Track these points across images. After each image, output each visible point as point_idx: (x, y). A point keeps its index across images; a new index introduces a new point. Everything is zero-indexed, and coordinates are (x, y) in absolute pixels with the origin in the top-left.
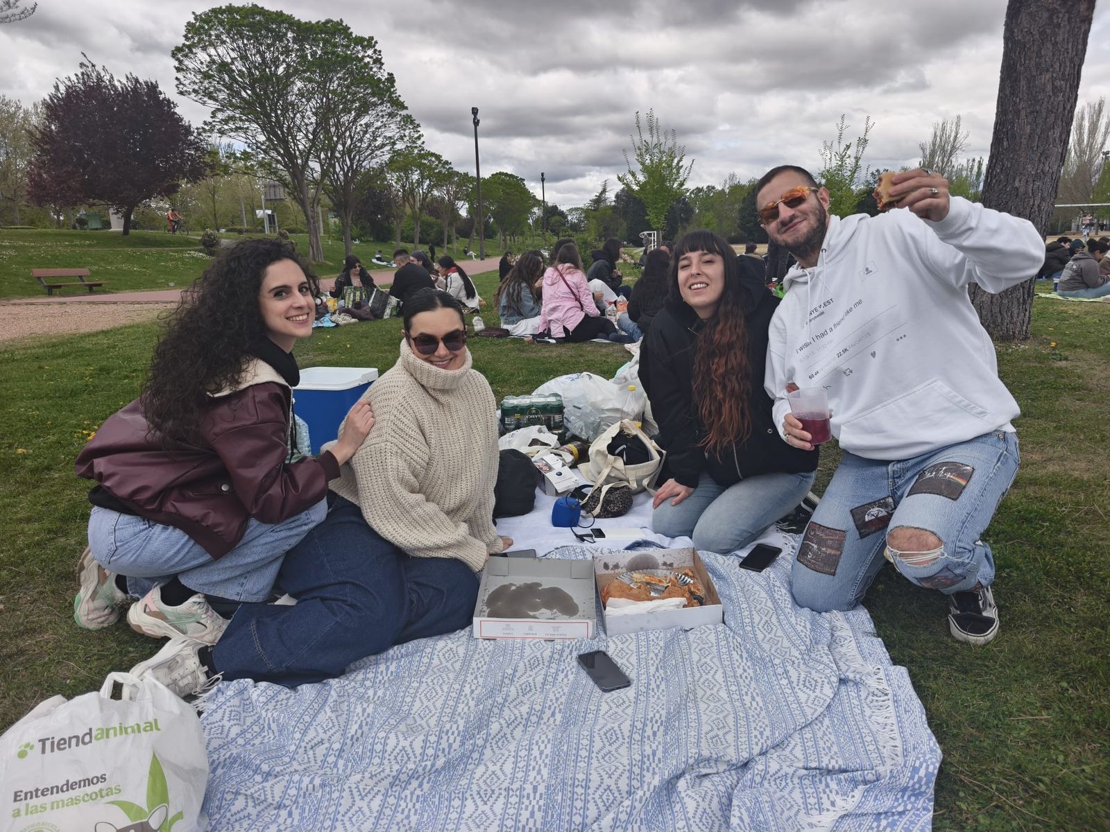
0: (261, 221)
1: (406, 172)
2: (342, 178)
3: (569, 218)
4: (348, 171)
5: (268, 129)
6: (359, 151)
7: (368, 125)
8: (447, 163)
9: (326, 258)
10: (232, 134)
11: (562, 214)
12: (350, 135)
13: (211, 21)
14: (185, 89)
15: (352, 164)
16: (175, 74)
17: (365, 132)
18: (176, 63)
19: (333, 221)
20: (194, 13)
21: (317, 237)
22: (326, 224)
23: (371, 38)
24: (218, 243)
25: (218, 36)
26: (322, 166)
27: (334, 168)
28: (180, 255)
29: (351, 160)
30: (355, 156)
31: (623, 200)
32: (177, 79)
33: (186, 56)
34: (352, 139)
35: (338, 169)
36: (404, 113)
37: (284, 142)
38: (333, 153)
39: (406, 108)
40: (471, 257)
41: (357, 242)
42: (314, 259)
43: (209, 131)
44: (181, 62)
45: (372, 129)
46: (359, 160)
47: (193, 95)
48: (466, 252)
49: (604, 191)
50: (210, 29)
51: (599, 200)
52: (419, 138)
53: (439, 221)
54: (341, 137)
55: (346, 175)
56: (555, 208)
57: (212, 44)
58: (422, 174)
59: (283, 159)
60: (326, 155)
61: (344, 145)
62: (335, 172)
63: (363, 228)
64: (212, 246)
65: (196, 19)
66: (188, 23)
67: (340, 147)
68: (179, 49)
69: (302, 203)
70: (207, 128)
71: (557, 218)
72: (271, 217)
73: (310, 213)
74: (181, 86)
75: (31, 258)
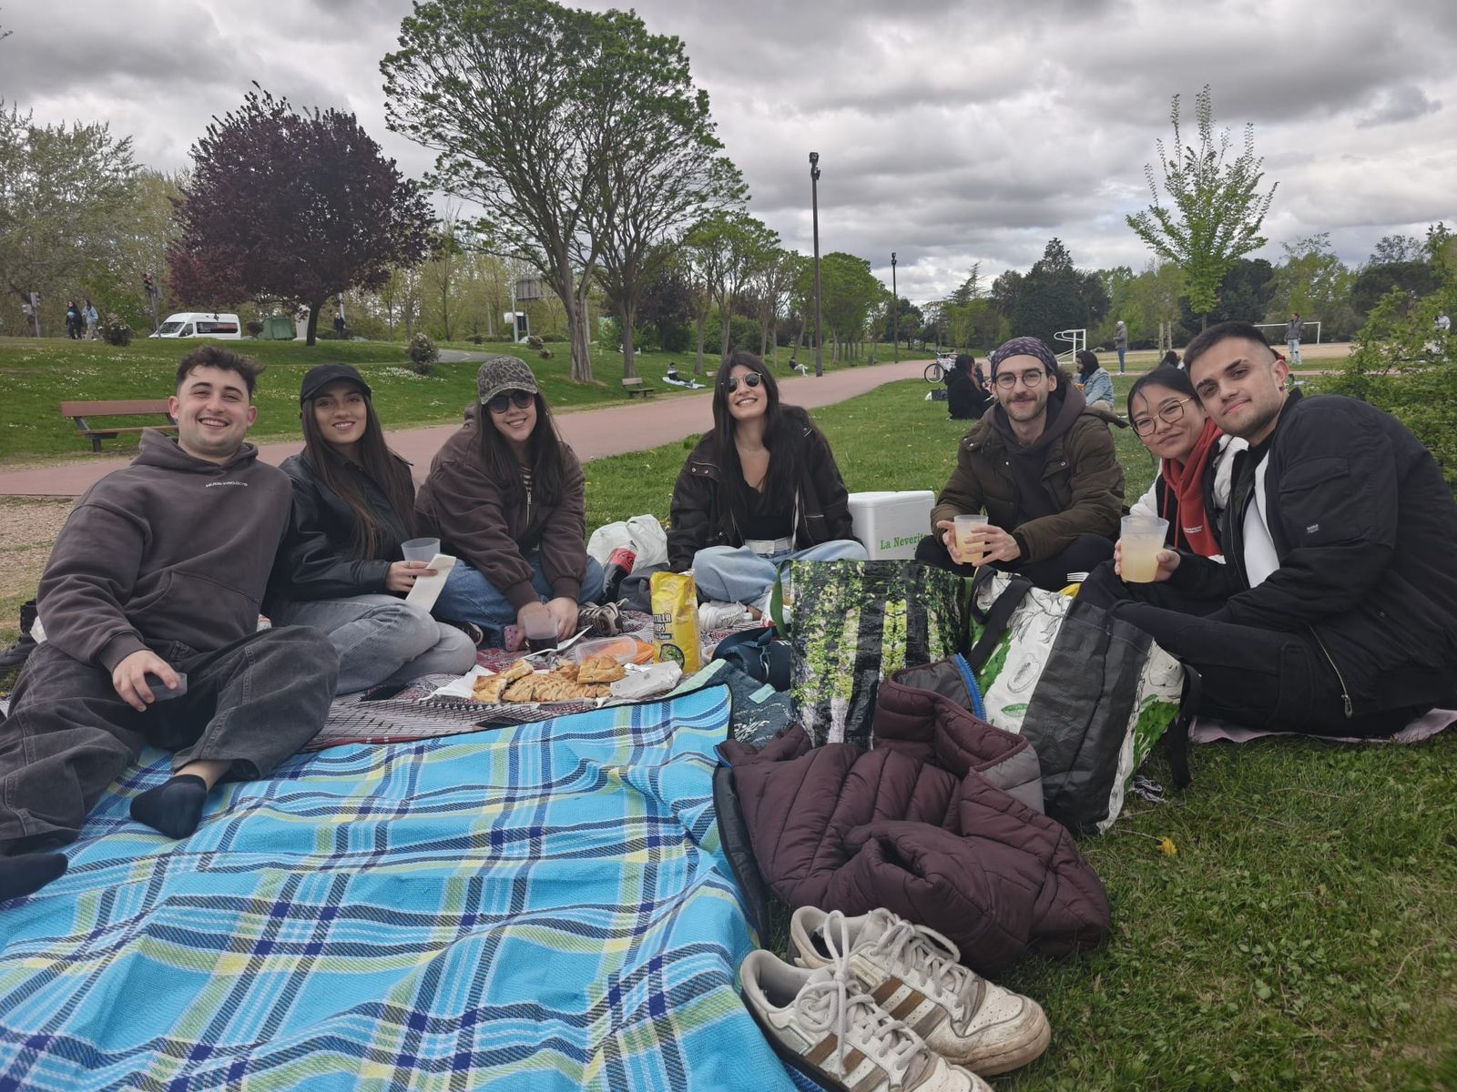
0: (509, 328)
1: (713, 248)
2: (622, 254)
3: (926, 317)
4: (632, 244)
5: (517, 184)
6: (648, 216)
7: (663, 177)
8: (772, 234)
9: (596, 375)
10: (465, 192)
11: (915, 311)
12: (637, 191)
13: (439, 15)
14: (398, 122)
15: (638, 233)
16: (384, 98)
17: (659, 187)
18: (385, 80)
19: (605, 321)
20: (415, 3)
21: (583, 345)
22: (594, 328)
23: (675, 39)
24: (434, 355)
25: (449, 38)
26: (594, 237)
27: (611, 241)
28: (374, 373)
29: (637, 228)
30: (642, 222)
31: (1004, 289)
32: (387, 105)
33: (400, 68)
34: (639, 196)
35: (616, 242)
36: (719, 154)
37: (539, 200)
38: (610, 219)
39: (722, 146)
40: (800, 372)
41: (638, 353)
42: (578, 377)
43: (431, 187)
44: (391, 78)
45: (670, 181)
46: (648, 228)
47: (410, 132)
48: (793, 365)
49: (973, 279)
50: (438, 26)
51: (964, 292)
52: (742, 190)
53: (753, 322)
54: (622, 192)
55: (628, 250)
56: (906, 302)
57: (440, 51)
58: (735, 250)
59: (538, 228)
60: (600, 222)
61: (627, 206)
62: (612, 247)
63: (648, 332)
64: (424, 358)
65: (417, 12)
66: (406, 19)
67: (621, 210)
68: (390, 59)
69: (562, 292)
70: (428, 183)
71: (909, 316)
72: (521, 321)
73: (573, 307)
74: (392, 118)
75: (124, 382)
